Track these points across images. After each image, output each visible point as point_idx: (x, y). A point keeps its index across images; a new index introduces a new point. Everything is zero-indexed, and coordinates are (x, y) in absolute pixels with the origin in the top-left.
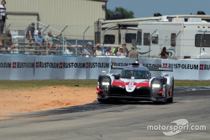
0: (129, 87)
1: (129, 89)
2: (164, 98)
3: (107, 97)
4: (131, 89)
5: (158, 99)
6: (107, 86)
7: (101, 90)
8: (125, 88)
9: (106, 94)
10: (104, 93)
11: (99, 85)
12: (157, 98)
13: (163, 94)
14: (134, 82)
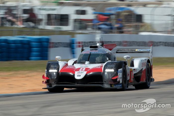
0: (79, 73)
1: (78, 76)
2: (120, 85)
3: (54, 86)
4: (80, 76)
5: (113, 85)
6: (55, 74)
7: (48, 79)
8: (74, 75)
9: (53, 83)
10: (51, 82)
11: (46, 72)
12: (111, 85)
13: (118, 80)
14: (86, 67)
